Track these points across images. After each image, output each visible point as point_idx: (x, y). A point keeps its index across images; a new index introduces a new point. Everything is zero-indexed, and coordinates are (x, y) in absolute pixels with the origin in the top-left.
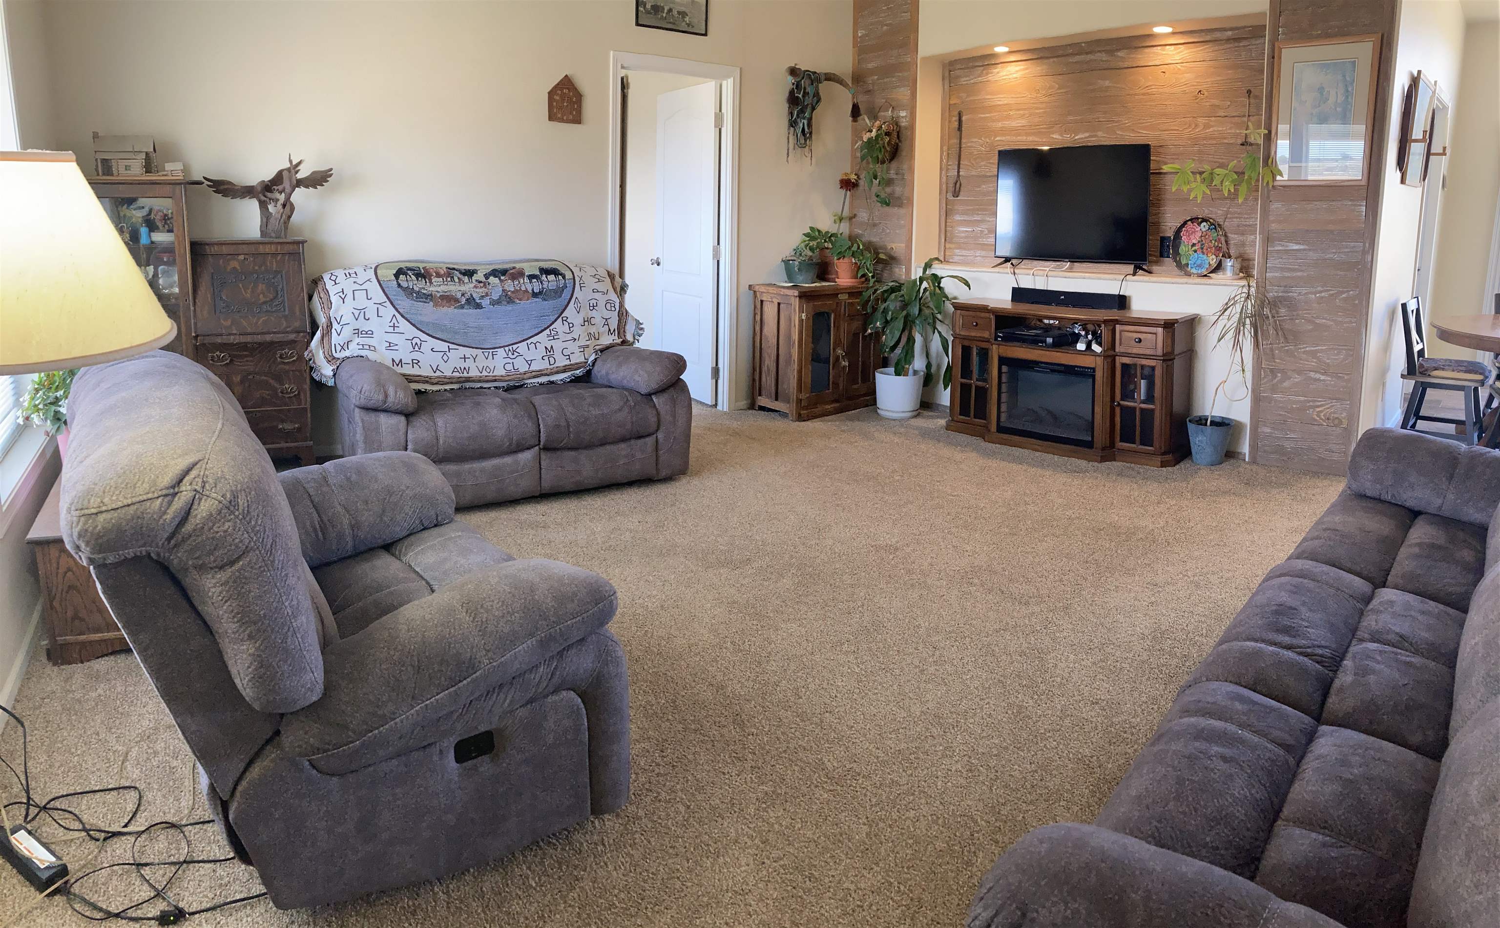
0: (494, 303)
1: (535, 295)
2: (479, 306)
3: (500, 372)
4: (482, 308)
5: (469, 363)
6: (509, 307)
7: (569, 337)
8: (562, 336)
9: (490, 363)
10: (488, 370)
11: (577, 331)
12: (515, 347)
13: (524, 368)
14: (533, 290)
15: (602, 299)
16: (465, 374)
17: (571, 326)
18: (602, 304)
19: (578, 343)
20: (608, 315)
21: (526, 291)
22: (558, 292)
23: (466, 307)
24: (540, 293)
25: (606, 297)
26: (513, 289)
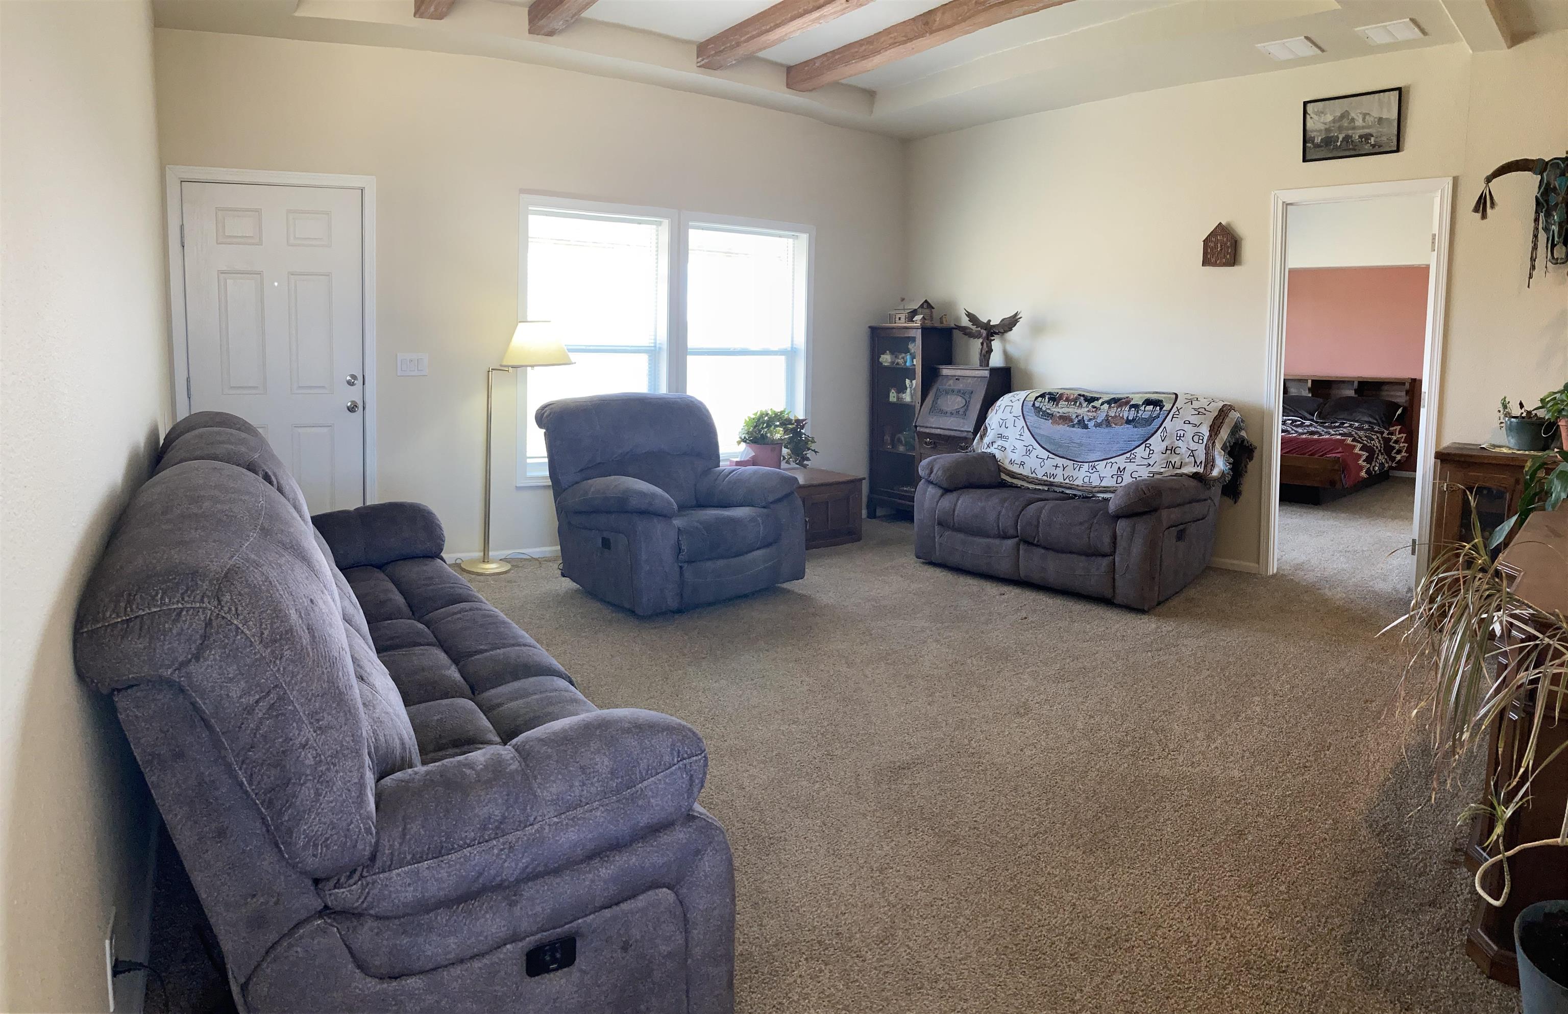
0: (1098, 425)
1: (1128, 422)
2: (1086, 427)
3: (1079, 482)
4: (1088, 428)
5: (1059, 471)
6: (1107, 430)
7: (1145, 462)
8: (1138, 460)
9: (1075, 474)
10: (1071, 479)
11: (1156, 457)
12: (1096, 463)
13: (1096, 482)
14: (1128, 417)
15: (1190, 430)
16: (1051, 479)
17: (1152, 452)
18: (1189, 435)
19: (1150, 469)
20: (1193, 446)
21: (1122, 418)
22: (1149, 421)
23: (1076, 426)
24: (1134, 420)
25: (1196, 430)
26: (1113, 415)
